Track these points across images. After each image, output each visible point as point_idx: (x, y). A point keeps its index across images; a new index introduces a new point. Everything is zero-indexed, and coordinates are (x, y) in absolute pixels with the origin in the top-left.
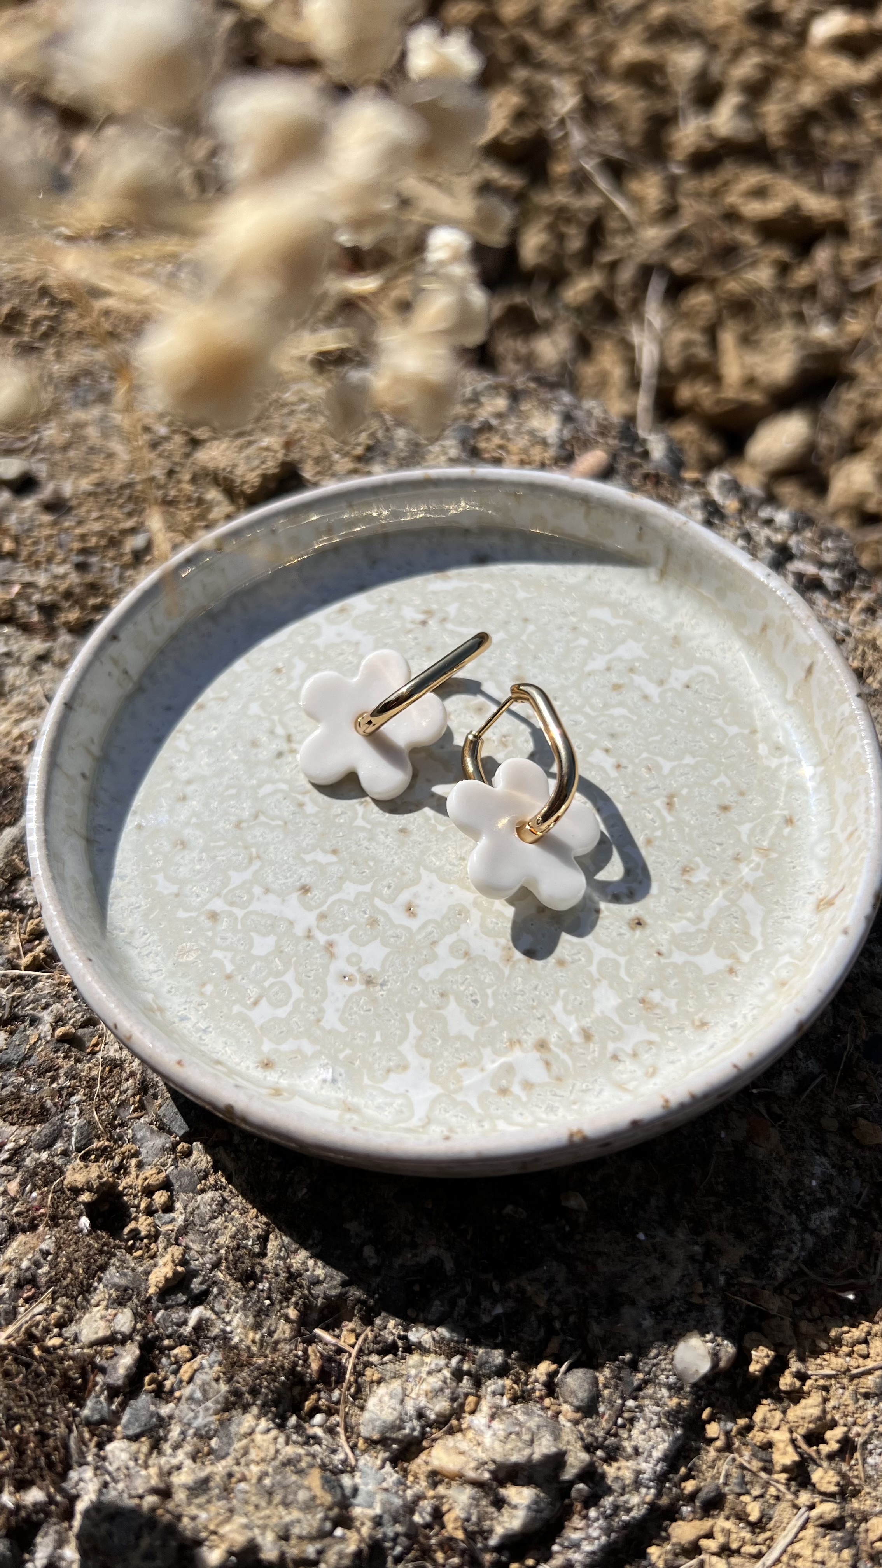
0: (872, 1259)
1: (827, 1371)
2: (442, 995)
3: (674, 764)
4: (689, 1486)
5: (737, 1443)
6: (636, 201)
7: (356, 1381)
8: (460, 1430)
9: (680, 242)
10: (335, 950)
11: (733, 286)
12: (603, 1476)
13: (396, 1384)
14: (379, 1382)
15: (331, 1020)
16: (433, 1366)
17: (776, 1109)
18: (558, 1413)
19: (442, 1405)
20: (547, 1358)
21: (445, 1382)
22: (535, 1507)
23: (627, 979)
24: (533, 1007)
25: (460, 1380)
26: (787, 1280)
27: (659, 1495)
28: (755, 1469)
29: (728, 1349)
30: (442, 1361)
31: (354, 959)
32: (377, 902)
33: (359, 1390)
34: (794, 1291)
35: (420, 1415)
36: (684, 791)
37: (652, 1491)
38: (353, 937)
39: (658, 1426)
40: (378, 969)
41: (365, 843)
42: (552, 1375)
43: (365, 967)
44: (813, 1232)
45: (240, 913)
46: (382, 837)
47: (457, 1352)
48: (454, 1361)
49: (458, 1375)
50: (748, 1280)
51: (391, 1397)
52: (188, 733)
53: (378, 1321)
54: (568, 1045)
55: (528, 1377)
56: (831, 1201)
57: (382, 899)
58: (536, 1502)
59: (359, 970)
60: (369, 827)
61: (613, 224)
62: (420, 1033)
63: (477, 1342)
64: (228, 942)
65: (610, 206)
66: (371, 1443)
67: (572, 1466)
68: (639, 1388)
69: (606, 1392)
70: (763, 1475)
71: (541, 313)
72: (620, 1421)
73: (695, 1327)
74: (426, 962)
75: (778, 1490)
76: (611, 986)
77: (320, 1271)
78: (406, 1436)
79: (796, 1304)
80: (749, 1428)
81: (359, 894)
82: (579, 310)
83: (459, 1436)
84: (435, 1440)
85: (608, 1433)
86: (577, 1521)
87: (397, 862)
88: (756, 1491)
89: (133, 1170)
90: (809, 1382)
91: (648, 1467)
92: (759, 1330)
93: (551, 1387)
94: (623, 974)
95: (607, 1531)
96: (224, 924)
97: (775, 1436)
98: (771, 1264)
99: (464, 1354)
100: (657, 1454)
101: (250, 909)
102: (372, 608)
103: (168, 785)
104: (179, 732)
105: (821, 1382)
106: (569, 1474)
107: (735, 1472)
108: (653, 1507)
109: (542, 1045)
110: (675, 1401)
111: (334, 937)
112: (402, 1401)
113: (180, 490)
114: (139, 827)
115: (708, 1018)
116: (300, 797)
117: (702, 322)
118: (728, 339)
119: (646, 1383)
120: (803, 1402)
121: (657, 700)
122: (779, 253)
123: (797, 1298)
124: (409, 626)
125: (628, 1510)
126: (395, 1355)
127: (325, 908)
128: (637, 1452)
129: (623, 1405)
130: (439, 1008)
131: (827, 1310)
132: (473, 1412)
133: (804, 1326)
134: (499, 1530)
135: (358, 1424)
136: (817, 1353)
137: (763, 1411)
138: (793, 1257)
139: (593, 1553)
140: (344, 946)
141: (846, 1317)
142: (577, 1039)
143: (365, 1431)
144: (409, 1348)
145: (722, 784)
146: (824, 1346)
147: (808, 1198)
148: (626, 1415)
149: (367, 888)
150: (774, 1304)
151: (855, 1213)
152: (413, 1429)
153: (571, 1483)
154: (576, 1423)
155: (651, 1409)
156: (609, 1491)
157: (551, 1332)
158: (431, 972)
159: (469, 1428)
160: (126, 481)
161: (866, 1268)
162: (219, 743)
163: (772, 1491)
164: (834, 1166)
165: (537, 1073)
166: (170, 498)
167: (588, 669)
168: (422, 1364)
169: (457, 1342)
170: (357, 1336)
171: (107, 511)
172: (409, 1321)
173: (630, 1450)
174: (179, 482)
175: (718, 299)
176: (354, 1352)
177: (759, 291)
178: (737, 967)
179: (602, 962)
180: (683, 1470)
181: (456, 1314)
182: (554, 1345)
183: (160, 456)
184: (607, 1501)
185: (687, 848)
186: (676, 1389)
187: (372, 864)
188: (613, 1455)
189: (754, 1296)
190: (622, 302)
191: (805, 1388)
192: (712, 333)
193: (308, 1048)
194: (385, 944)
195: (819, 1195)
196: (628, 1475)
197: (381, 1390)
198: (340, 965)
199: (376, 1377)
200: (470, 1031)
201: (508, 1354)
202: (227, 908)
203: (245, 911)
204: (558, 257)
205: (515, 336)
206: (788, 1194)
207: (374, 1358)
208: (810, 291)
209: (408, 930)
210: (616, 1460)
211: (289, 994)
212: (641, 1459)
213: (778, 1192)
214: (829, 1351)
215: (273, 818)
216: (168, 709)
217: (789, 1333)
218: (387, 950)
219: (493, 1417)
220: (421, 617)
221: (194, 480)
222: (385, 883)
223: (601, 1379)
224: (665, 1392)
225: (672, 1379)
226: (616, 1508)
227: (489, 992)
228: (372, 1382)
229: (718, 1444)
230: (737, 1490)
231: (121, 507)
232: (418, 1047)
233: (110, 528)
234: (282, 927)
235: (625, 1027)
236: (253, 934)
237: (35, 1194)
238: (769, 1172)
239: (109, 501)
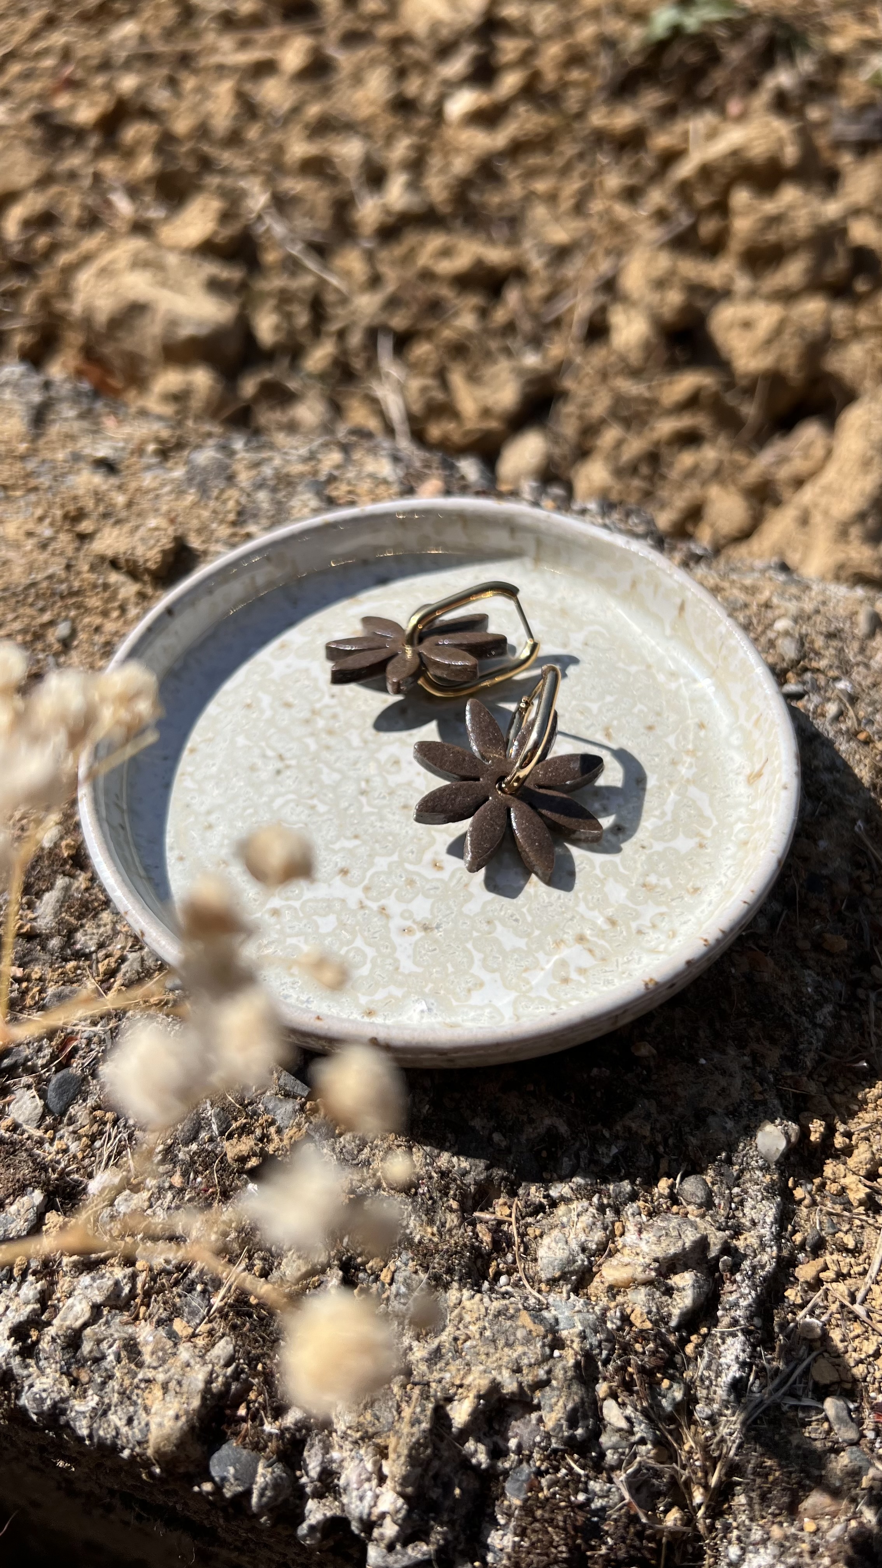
0: (866, 1036)
1: (864, 1125)
2: (488, 922)
4: (798, 1238)
5: (818, 1199)
6: (347, 274)
7: (522, 1241)
8: (618, 1251)
9: (393, 303)
10: (387, 912)
11: (447, 334)
12: (736, 1249)
13: (556, 1232)
14: (541, 1236)
15: (407, 966)
16: (580, 1209)
18: (686, 1214)
19: (598, 1235)
20: (662, 1177)
21: (594, 1217)
22: (697, 1285)
23: (628, 872)
24: (563, 913)
25: (604, 1213)
26: (814, 1068)
27: (780, 1249)
28: (839, 1211)
29: (793, 1128)
30: (585, 1203)
31: (407, 915)
32: (408, 866)
33: (526, 1248)
34: (820, 1076)
35: (584, 1250)
36: (617, 722)
37: (775, 1248)
38: (399, 898)
39: (763, 1199)
40: (430, 917)
41: (378, 824)
42: (672, 1187)
43: (419, 918)
44: (822, 1026)
45: (297, 904)
46: (390, 816)
47: (594, 1193)
48: (595, 1199)
49: (601, 1209)
50: (789, 1073)
51: (557, 1243)
52: (191, 774)
53: (521, 1191)
54: (602, 934)
55: (652, 1196)
56: (826, 1000)
57: (411, 863)
58: (697, 1281)
59: (414, 922)
60: (376, 810)
61: (330, 297)
62: (482, 956)
63: (605, 1181)
64: (297, 929)
65: (322, 283)
66: (553, 1282)
67: (715, 1245)
68: (739, 1177)
69: (715, 1188)
70: (846, 1213)
71: (293, 385)
72: (733, 1205)
73: (765, 1118)
74: (466, 901)
75: (861, 1220)
76: (617, 881)
77: (465, 1164)
78: (580, 1267)
79: (825, 1085)
80: (823, 1185)
81: (390, 865)
82: (322, 377)
83: (618, 1255)
84: (600, 1265)
85: (727, 1218)
86: (728, 1286)
87: (410, 832)
88: (845, 1227)
89: (275, 1137)
90: (854, 1138)
91: (767, 1231)
92: (807, 1110)
93: (674, 1199)
94: (621, 869)
95: (754, 1287)
96: (287, 916)
97: (843, 1181)
98: (801, 1057)
99: (600, 1192)
100: (769, 1220)
101: (304, 898)
103: (192, 819)
104: (183, 774)
105: (863, 1135)
106: (713, 1252)
107: (825, 1219)
108: (779, 1259)
109: (581, 939)
110: (768, 1177)
111: (383, 902)
112: (567, 1242)
113: (82, 580)
114: (181, 859)
115: (698, 884)
116: (310, 802)
117: (430, 368)
118: (457, 379)
119: (742, 1171)
120: (856, 1152)
122: (474, 300)
123: (825, 1080)
125: (763, 1267)
126: (545, 1213)
127: (366, 882)
128: (754, 1223)
129: (731, 1193)
130: (490, 933)
131: (849, 1082)
132: (622, 1234)
133: (838, 1098)
134: (676, 1312)
135: (537, 1273)
136: (852, 1115)
137: (830, 1168)
138: (814, 1047)
139: (750, 1305)
140: (395, 907)
141: (864, 1083)
142: (606, 927)
143: (544, 1276)
144: (554, 1204)
145: (641, 711)
146: (856, 1108)
147: (809, 1002)
148: (736, 1200)
149: (395, 857)
150: (812, 1088)
151: (842, 1007)
152: (583, 1261)
153: (717, 1259)
154: (703, 1216)
155: (752, 1189)
156: (745, 1256)
157: (658, 1157)
159: (624, 1246)
160: (28, 582)
161: (865, 1044)
162: (223, 776)
163: (857, 1222)
164: (818, 974)
165: (586, 961)
166: (75, 589)
168: (570, 1211)
169: (591, 1185)
170: (510, 1207)
171: (21, 611)
172: (546, 1183)
173: (748, 1224)
174: (79, 573)
175: (437, 347)
176: (513, 1219)
177: (469, 335)
178: (705, 842)
180: (790, 1227)
181: (582, 1165)
182: (664, 1165)
183: (53, 554)
184: (746, 1265)
186: (765, 1169)
187: (390, 838)
188: (737, 1231)
189: (797, 1084)
190: (358, 364)
191: (853, 1142)
192: (441, 375)
193: (398, 992)
194: (427, 896)
195: (816, 998)
196: (755, 1242)
197: (546, 1240)
198: (396, 923)
199: (538, 1233)
200: (521, 943)
201: (633, 1183)
203: (300, 902)
204: (291, 333)
205: (272, 408)
206: (794, 1003)
207: (530, 1220)
208: (510, 328)
209: (441, 880)
210: (741, 1234)
211: (365, 955)
212: (759, 1227)
213: (787, 1002)
214: (860, 1111)
216: (166, 758)
217: (829, 1106)
218: (431, 900)
219: (640, 1232)
221: (93, 568)
222: (409, 849)
223: (708, 1179)
224: (759, 1173)
225: (761, 1162)
226: (754, 1268)
227: (524, 910)
228: (536, 1237)
229: (807, 1202)
230: (831, 1231)
231: (32, 605)
232: (485, 966)
233: (29, 625)
234: (337, 906)
235: (638, 908)
236: (315, 917)
237: (199, 1179)
238: (776, 989)
239: (18, 602)
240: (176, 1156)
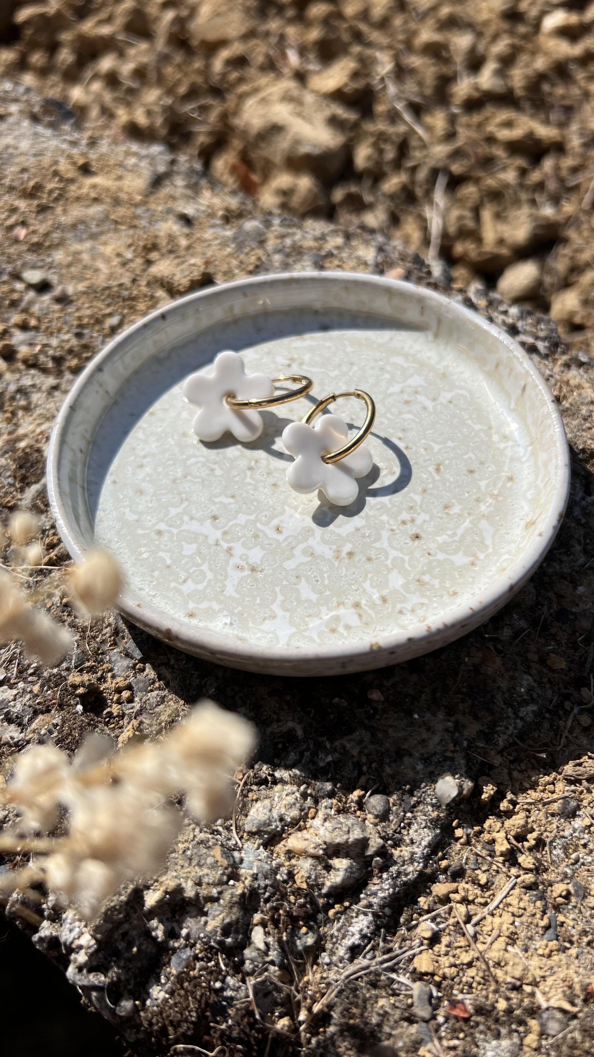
0: (558, 737)
1: (529, 800)
2: (297, 577)
3: (441, 446)
4: (444, 863)
5: (473, 841)
6: (429, 129)
7: (243, 800)
8: (306, 828)
9: (456, 154)
10: (232, 552)
11: (490, 182)
12: (392, 855)
13: (267, 802)
14: (257, 800)
15: (230, 590)
16: (289, 791)
17: (500, 647)
18: (365, 820)
19: (294, 813)
20: (358, 788)
21: (296, 799)
22: (349, 870)
23: (409, 568)
24: (352, 584)
25: (305, 799)
26: (505, 748)
27: (425, 867)
28: (484, 855)
29: (468, 784)
30: (295, 788)
31: (244, 557)
32: (258, 525)
33: (244, 805)
34: (510, 754)
35: (281, 819)
36: (447, 462)
37: (421, 865)
38: (244, 545)
39: (425, 827)
40: (259, 563)
41: (251, 492)
42: (361, 798)
43: (251, 561)
44: (522, 719)
45: (175, 531)
46: (262, 489)
47: (304, 783)
48: (302, 788)
49: (304, 796)
50: (481, 745)
51: (264, 808)
52: (144, 429)
53: (256, 766)
54: (373, 605)
55: (347, 799)
56: (533, 701)
57: (262, 523)
58: (351, 867)
59: (247, 563)
60: (254, 483)
61: (414, 143)
62: (283, 598)
63: (315, 778)
64: (168, 547)
65: (412, 131)
66: (252, 834)
67: (372, 846)
68: (414, 806)
69: (394, 808)
70: (489, 858)
71: (368, 198)
72: (402, 825)
73: (449, 770)
74: (288, 559)
75: (498, 867)
76: (399, 573)
78: (273, 830)
79: (511, 762)
80: (481, 832)
81: (247, 521)
82: (392, 197)
83: (305, 831)
84: (290, 834)
85: (395, 832)
86: (376, 881)
87: (270, 503)
88: (485, 868)
89: (109, 680)
90: (518, 806)
91: (419, 851)
92: (488, 775)
93: (361, 804)
94: (407, 565)
95: (394, 886)
96: (165, 538)
97: (495, 835)
98: (496, 736)
99: (309, 785)
100: (424, 843)
101: (181, 528)
102: (257, 357)
103: (132, 458)
104: (139, 428)
105: (525, 807)
106: (370, 851)
107: (472, 857)
108: (421, 874)
109: (357, 605)
110: (436, 813)
111: (232, 544)
112: (270, 810)
113: (139, 291)
114: (114, 482)
115: (459, 590)
117: (470, 204)
118: (487, 215)
119: (418, 803)
120: (514, 817)
121: (431, 409)
122: (520, 162)
123: (511, 758)
124: (280, 367)
125: (406, 875)
126: (267, 786)
127: (227, 528)
128: (412, 842)
129: (404, 816)
130: (295, 584)
131: (530, 766)
132: (313, 818)
133: (515, 774)
134: (328, 884)
135: (244, 825)
136: (524, 790)
137: (490, 822)
138: (509, 732)
139: (385, 898)
140: (238, 550)
141: (542, 770)
142: (378, 602)
143: (247, 828)
144: (275, 782)
145: (470, 458)
146: (528, 786)
147: (519, 699)
148: (406, 821)
149: (253, 517)
150: (497, 761)
151: (548, 711)
152: (277, 827)
153: (372, 857)
154: (376, 825)
155: (421, 818)
156: (395, 863)
157: (361, 773)
158: (290, 564)
159: (311, 827)
160: (106, 285)
161: (554, 742)
162: (163, 435)
163: (494, 867)
164: (535, 681)
165: (354, 621)
166: (133, 296)
167: (389, 392)
168: (283, 790)
169: (304, 777)
170: (244, 775)
171: (95, 303)
172: (275, 766)
173: (408, 841)
174: (139, 286)
175: (480, 190)
176: (242, 783)
177: (507, 186)
178: (477, 562)
179: (395, 559)
180: (440, 854)
181: (303, 761)
182: (363, 780)
183: (128, 270)
184: (393, 869)
185: (448, 494)
186: (437, 806)
187: (255, 503)
188: (398, 843)
189: (485, 754)
190: (419, 192)
191: (516, 810)
192: (476, 211)
193: (216, 606)
194: (263, 548)
195: (525, 697)
196: (407, 855)
197: (259, 804)
198: (235, 560)
199: (254, 798)
200: (314, 597)
201: (335, 785)
202: (167, 528)
203: (178, 530)
204: (379, 164)
205: (351, 212)
206: (506, 696)
207: (254, 787)
208: (540, 186)
209: (277, 540)
210: (400, 846)
211: (205, 577)
212: (415, 846)
213: (500, 694)
214: (531, 789)
215: (196, 478)
216: (132, 415)
217: (507, 778)
218: (265, 552)
219: (325, 820)
220: (288, 362)
221: (149, 284)
222: (263, 514)
223: (391, 800)
224: (430, 808)
225: (434, 801)
226: (399, 873)
227: (326, 575)
228: (253, 800)
229: (462, 840)
230: (473, 867)
231: (103, 300)
232: (282, 606)
233: (96, 313)
234: (201, 539)
235: (407, 595)
236: (183, 543)
237: (49, 692)
238: (494, 681)
239: (96, 297)
240: (43, 673)
